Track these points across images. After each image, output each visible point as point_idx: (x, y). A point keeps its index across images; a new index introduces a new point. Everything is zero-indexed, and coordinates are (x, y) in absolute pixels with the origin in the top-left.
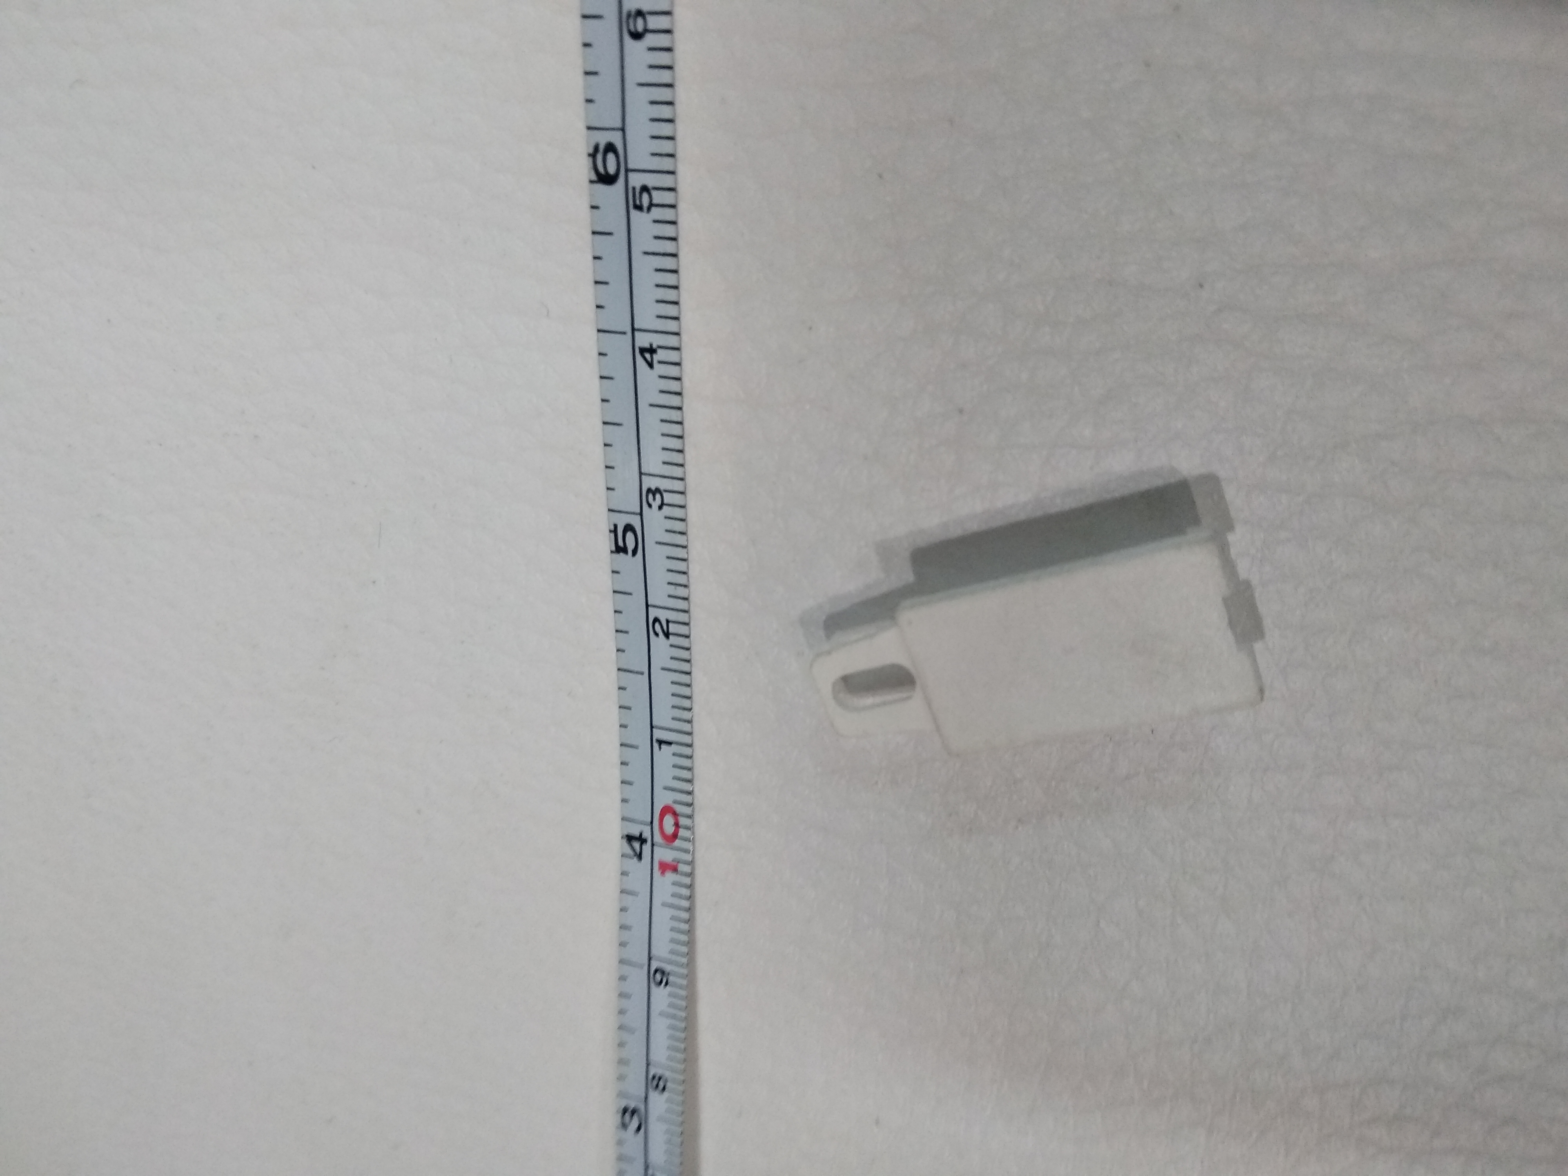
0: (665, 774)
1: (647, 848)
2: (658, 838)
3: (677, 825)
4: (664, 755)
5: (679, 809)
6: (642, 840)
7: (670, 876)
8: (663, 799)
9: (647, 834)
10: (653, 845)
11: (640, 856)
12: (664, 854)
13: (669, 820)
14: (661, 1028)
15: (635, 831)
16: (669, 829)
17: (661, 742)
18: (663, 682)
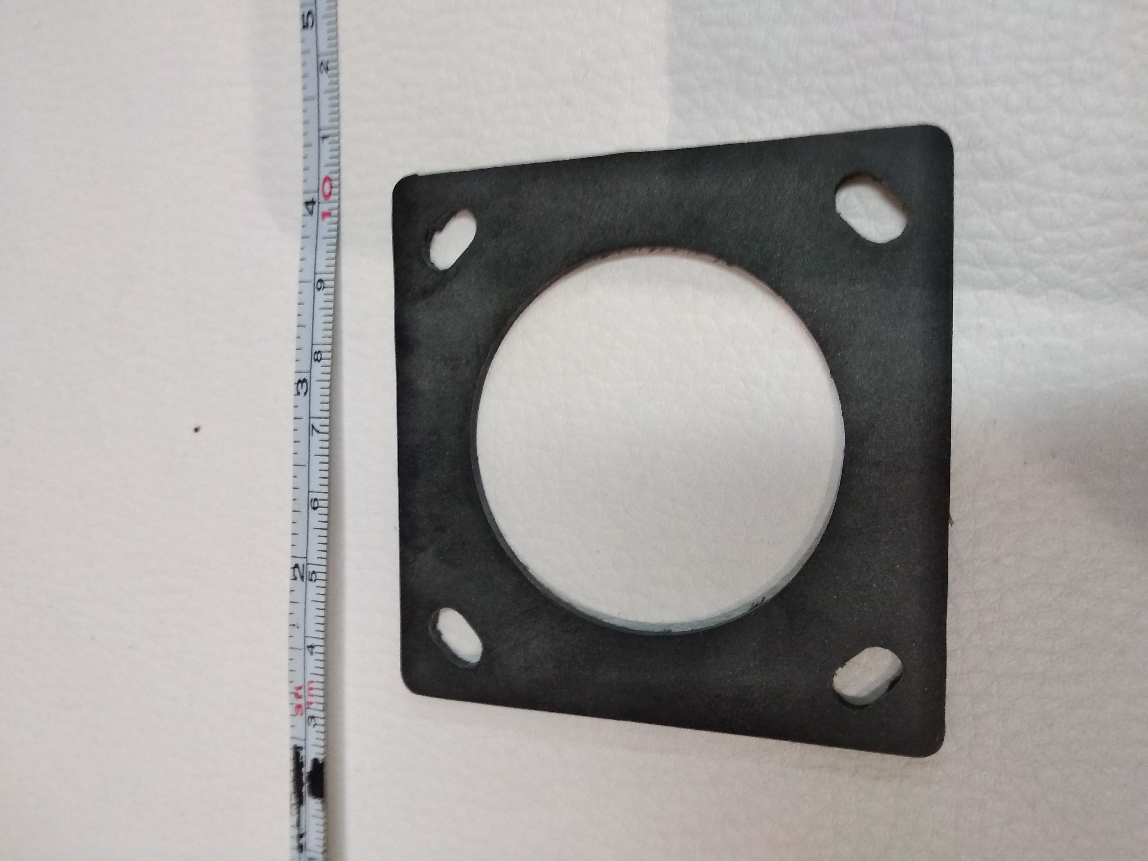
0: (326, 157)
1: (315, 207)
2: (322, 198)
3: (331, 187)
4: (326, 145)
5: (334, 176)
6: (313, 202)
7: (328, 220)
8: (324, 173)
9: (316, 199)
10: (319, 203)
11: (311, 213)
12: (325, 207)
13: (327, 185)
14: (321, 317)
15: (309, 198)
16: (327, 190)
17: (324, 138)
18: (325, 99)
